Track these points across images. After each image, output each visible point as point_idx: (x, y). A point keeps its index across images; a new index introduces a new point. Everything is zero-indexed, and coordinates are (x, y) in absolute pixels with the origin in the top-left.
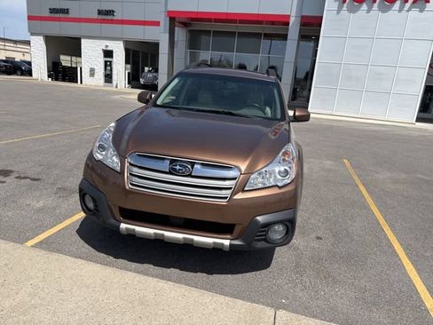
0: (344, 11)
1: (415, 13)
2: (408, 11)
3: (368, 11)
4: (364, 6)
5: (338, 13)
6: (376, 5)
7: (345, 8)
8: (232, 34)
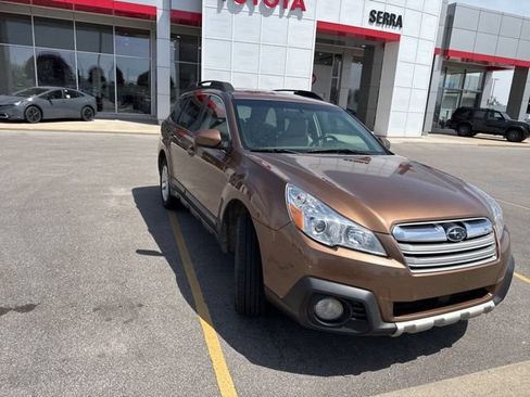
0: (225, 11)
1: (293, 20)
2: (288, 17)
3: (251, 13)
4: (246, 7)
5: (219, 11)
6: (257, 7)
7: (225, 6)
8: (68, 24)
